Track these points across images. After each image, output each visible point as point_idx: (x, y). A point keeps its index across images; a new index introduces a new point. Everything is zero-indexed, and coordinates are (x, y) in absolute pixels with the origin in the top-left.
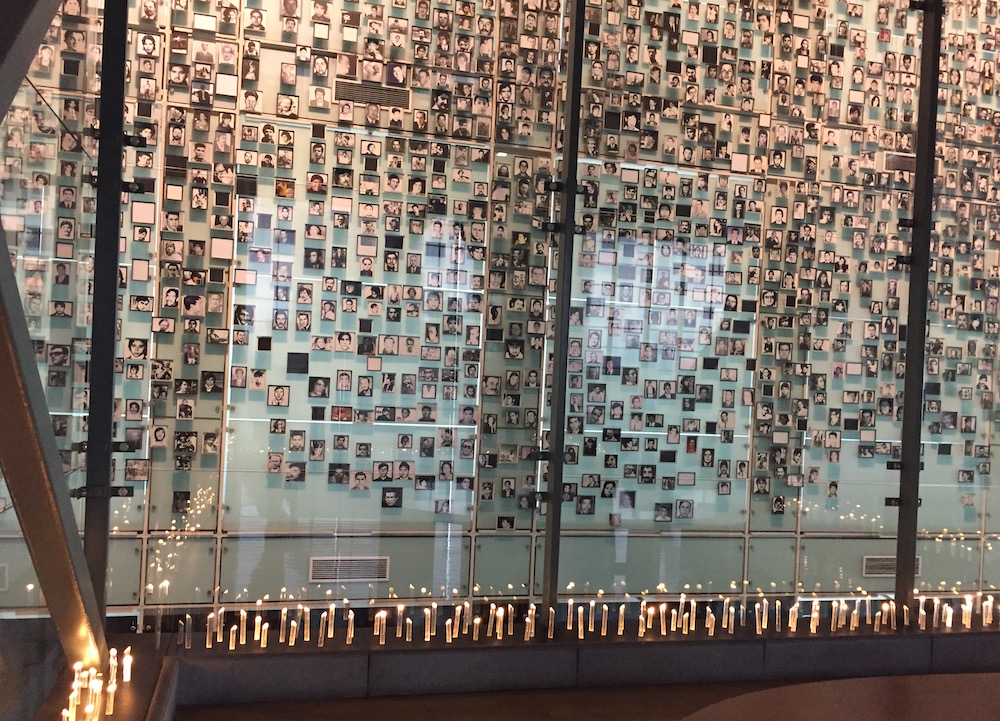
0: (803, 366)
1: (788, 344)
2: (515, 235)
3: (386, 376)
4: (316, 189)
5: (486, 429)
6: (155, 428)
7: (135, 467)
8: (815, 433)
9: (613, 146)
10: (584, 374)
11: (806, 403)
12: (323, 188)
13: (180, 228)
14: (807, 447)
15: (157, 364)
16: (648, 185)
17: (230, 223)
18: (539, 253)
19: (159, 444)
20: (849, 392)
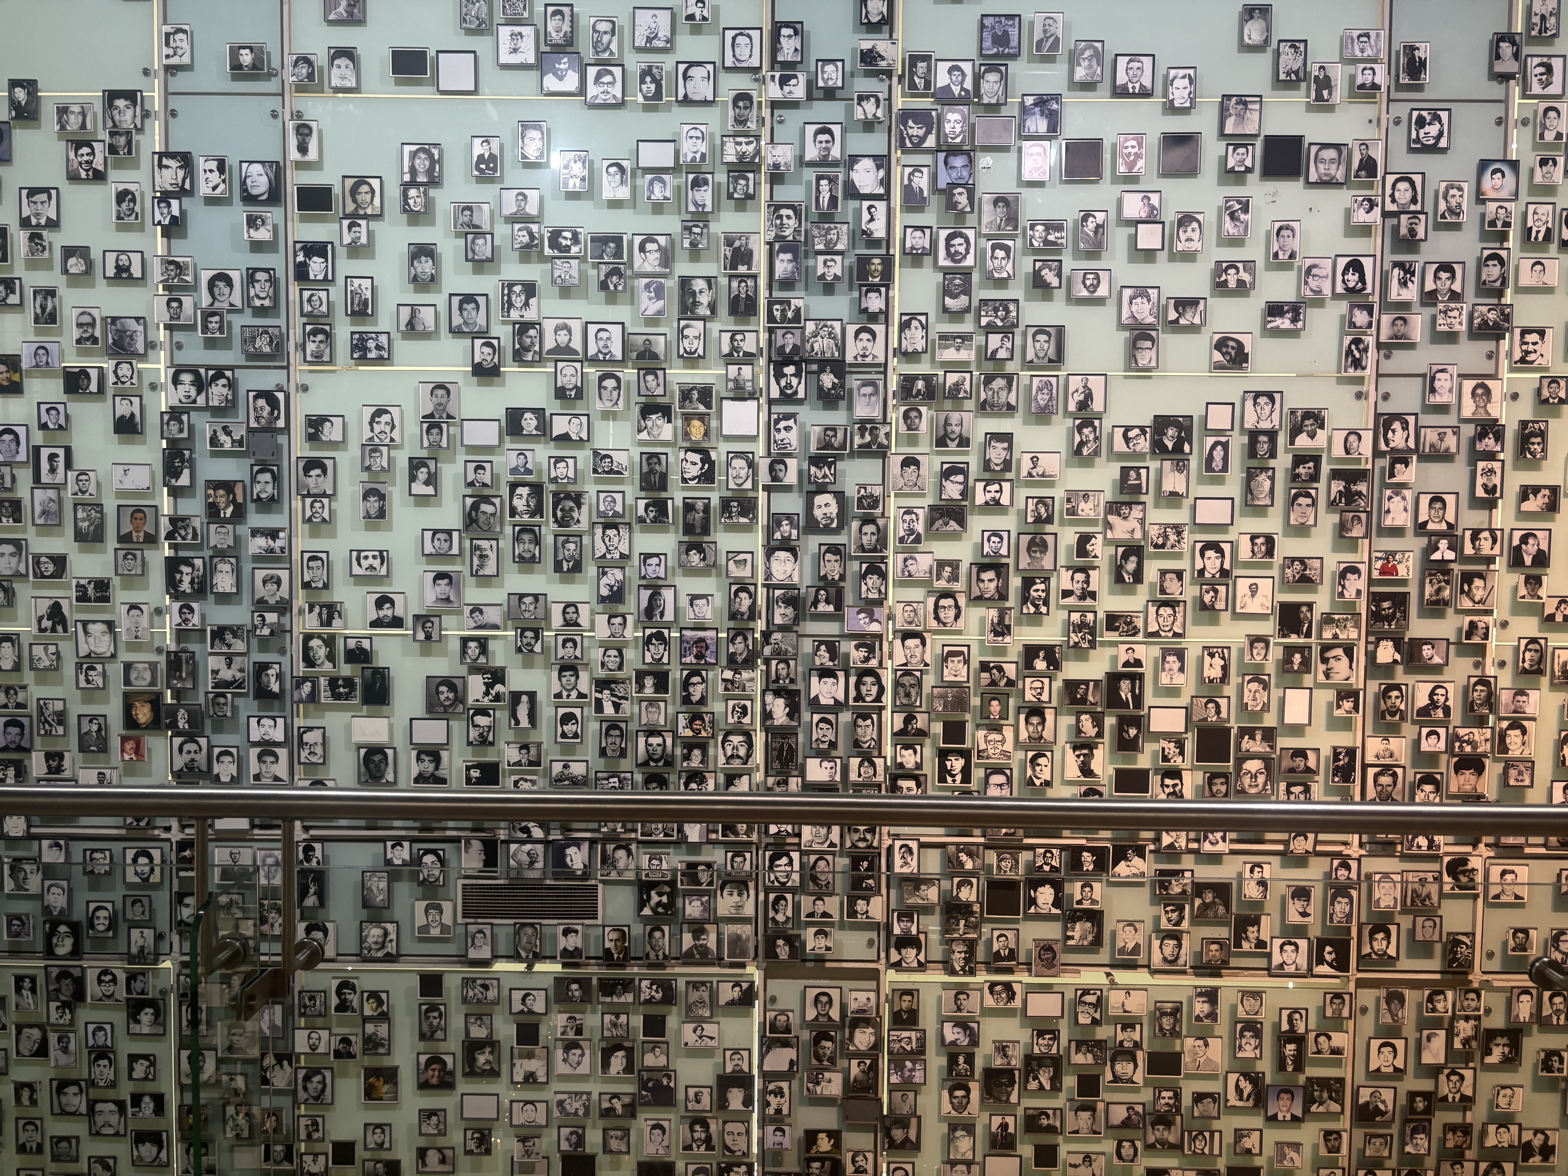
9: (1005, 953)
16: (1084, 1019)
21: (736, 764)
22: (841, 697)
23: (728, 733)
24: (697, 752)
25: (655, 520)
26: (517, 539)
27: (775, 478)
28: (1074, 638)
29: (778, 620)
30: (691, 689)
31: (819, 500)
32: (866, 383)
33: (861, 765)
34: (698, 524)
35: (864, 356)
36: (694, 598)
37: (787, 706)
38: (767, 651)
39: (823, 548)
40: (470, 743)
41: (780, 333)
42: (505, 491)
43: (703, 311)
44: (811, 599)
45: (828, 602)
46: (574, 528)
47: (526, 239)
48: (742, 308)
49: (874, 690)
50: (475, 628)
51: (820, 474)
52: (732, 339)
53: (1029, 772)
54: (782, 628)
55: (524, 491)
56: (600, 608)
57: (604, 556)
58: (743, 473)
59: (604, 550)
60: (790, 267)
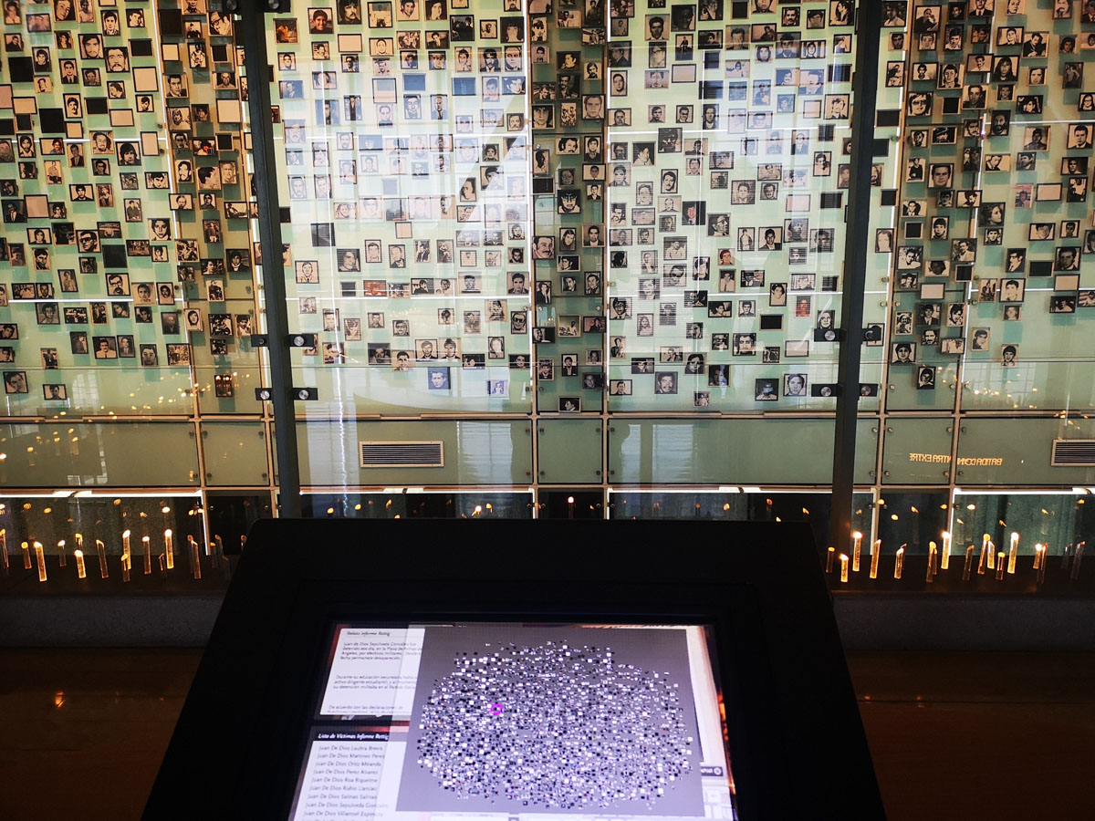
0: (968, 194)
1: (947, 166)
2: (561, 57)
3: (420, 244)
4: (320, 28)
5: (539, 299)
6: (188, 311)
7: (176, 351)
8: (984, 283)
10: (657, 226)
11: (972, 244)
12: (328, 26)
13: (184, 92)
14: (971, 302)
15: (182, 244)
17: (232, 81)
18: (590, 77)
19: (194, 328)
20: (1039, 226)
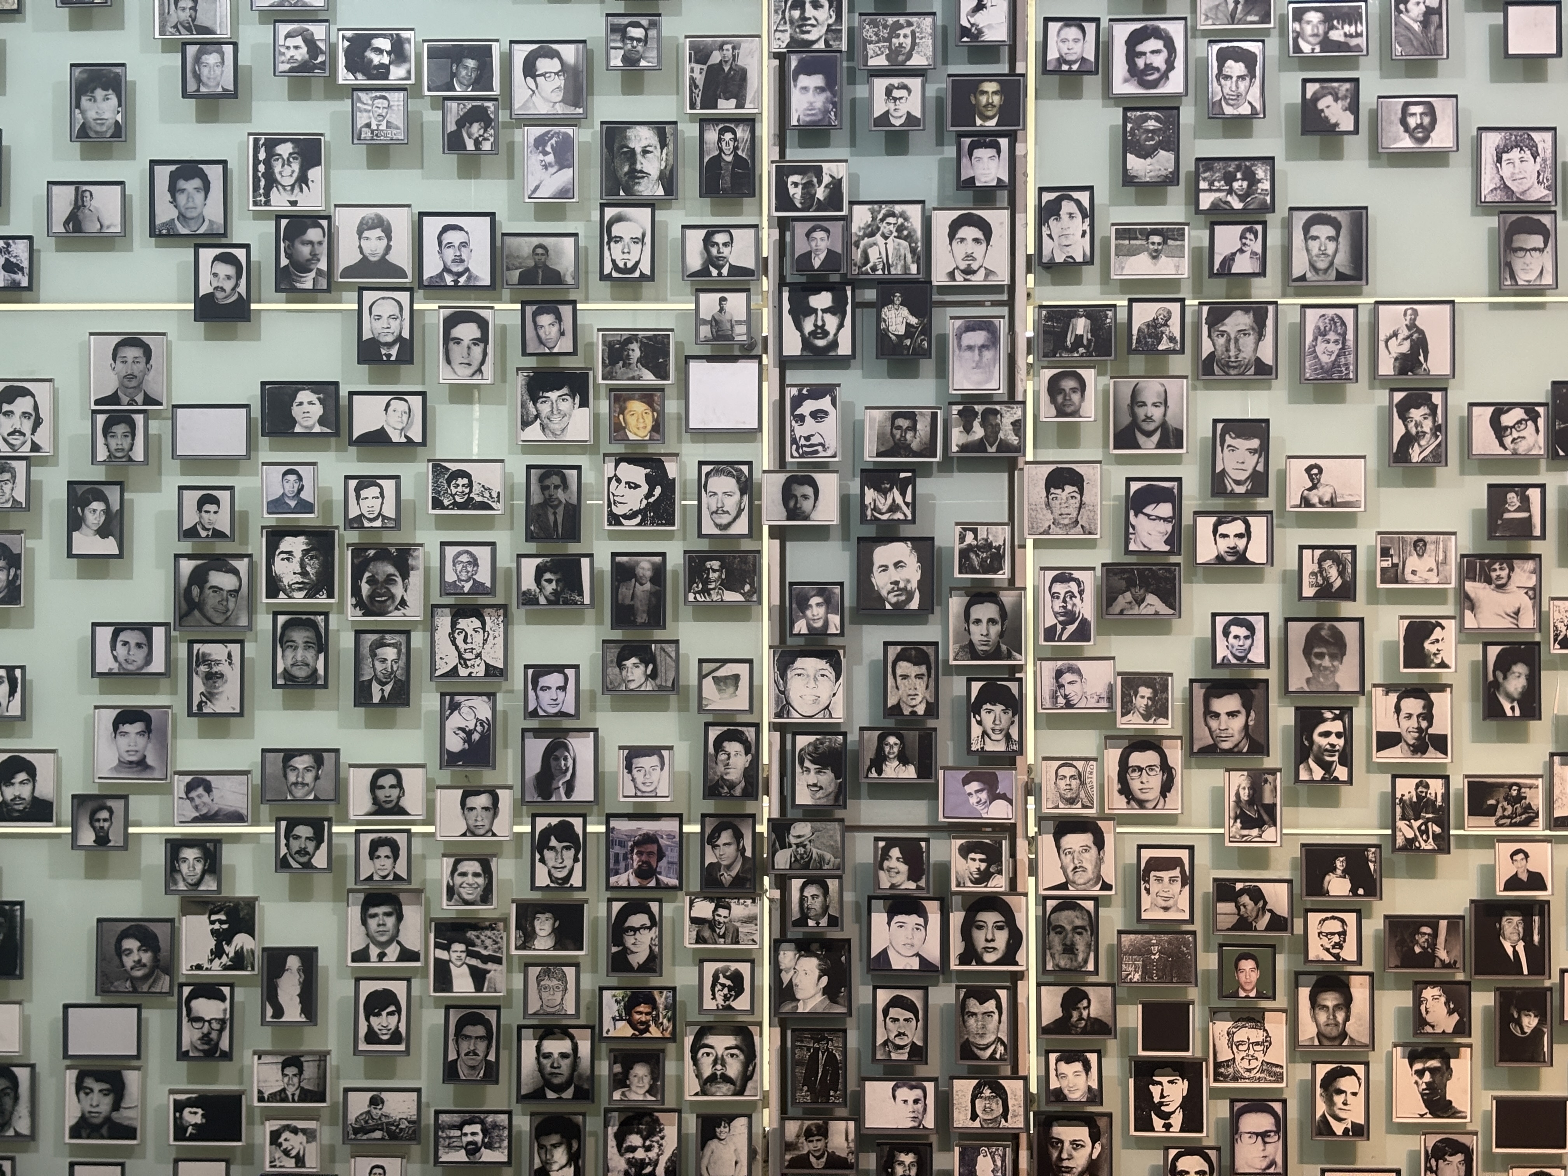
21: (722, 1094)
22: (933, 954)
23: (704, 1030)
24: (640, 1071)
25: (555, 599)
26: (281, 640)
27: (793, 513)
28: (1406, 830)
29: (804, 797)
30: (629, 940)
31: (883, 554)
32: (973, 325)
33: (976, 1094)
34: (641, 605)
35: (969, 271)
36: (633, 753)
37: (823, 972)
38: (783, 859)
39: (893, 652)
40: (183, 1056)
41: (801, 229)
42: (258, 546)
43: (650, 188)
44: (869, 754)
45: (903, 759)
46: (395, 617)
47: (302, 54)
48: (726, 182)
49: (1001, 939)
50: (196, 820)
51: (884, 504)
52: (708, 242)
53: (1321, 1108)
54: (812, 814)
55: (296, 545)
56: (445, 776)
57: (454, 672)
58: (731, 504)
59: (453, 661)
60: (819, 101)
